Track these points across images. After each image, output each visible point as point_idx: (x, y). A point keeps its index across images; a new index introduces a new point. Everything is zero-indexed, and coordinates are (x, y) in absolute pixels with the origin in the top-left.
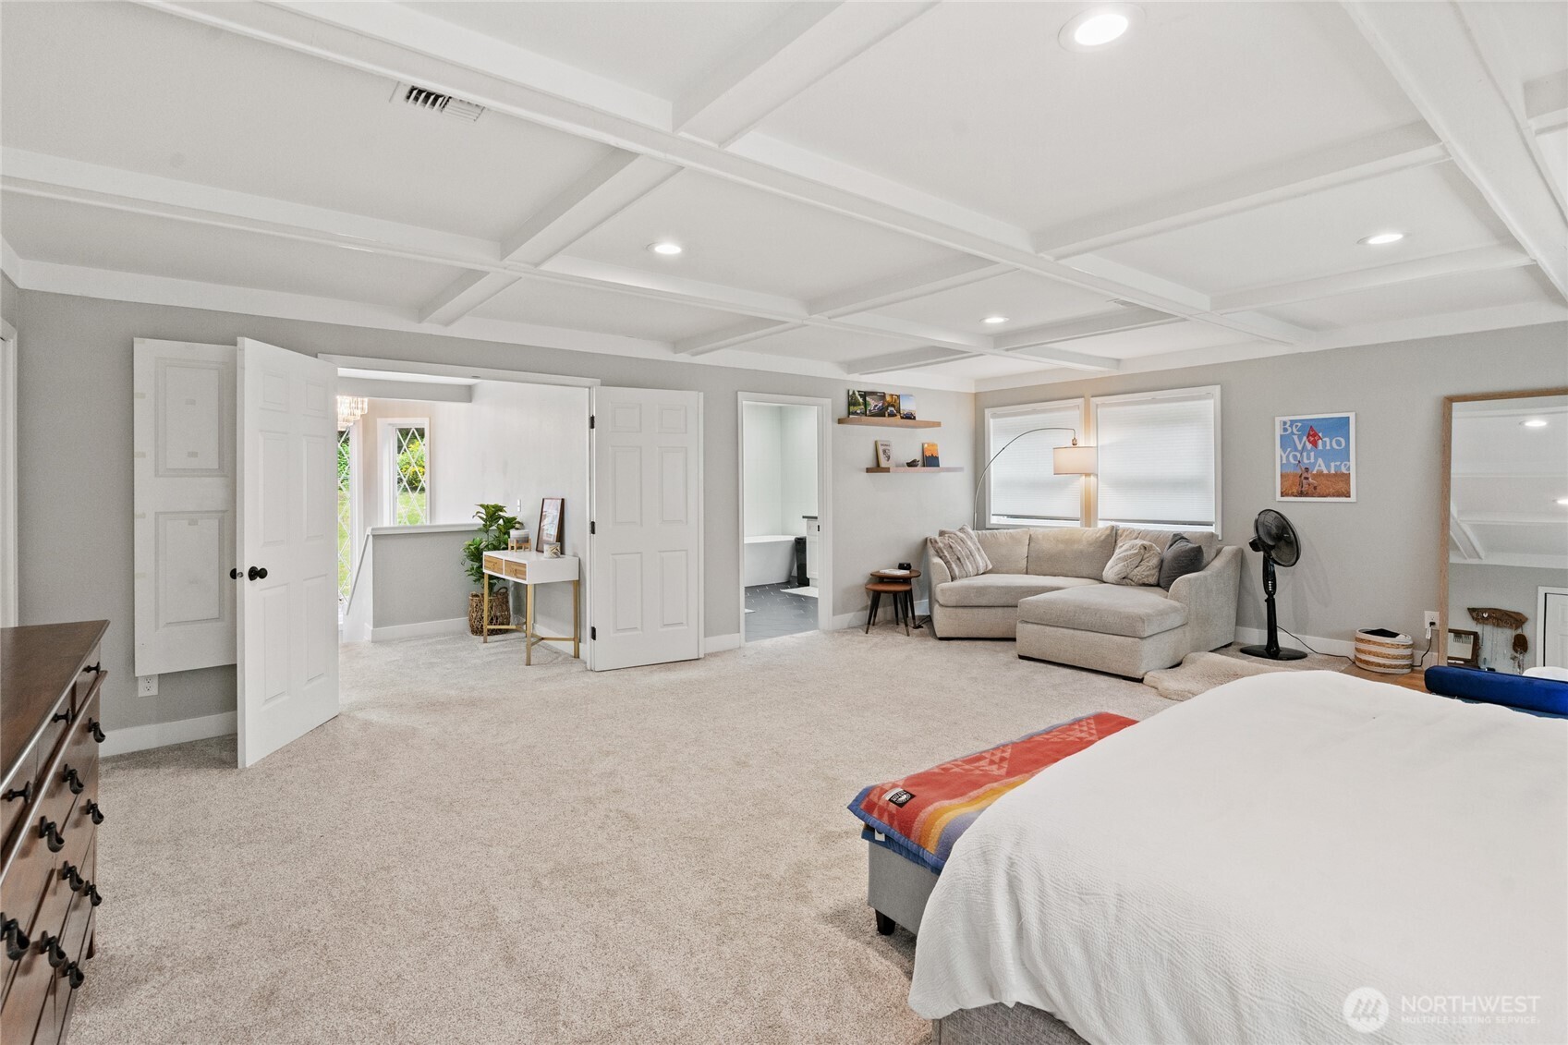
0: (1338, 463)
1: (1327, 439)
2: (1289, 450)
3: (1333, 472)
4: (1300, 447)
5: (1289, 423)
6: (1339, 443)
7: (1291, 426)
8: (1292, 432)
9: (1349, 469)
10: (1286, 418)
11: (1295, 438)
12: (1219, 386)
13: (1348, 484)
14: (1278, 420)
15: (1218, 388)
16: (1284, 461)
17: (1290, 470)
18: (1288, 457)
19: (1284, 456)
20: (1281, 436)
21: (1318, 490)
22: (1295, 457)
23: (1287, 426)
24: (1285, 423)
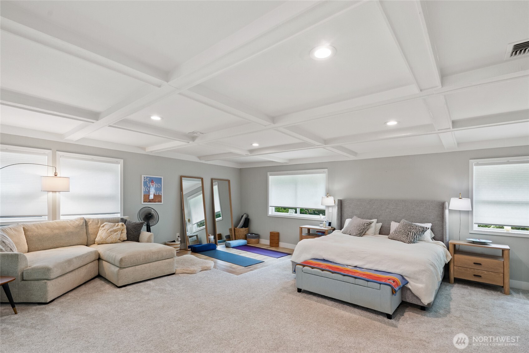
0: (159, 192)
1: (156, 184)
2: (146, 186)
3: (157, 195)
4: (149, 186)
5: (146, 177)
6: (159, 186)
7: (146, 179)
8: (147, 181)
9: (161, 194)
10: (145, 176)
11: (148, 182)
12: (123, 160)
13: (161, 198)
14: (143, 176)
15: (122, 160)
16: (144, 190)
17: (146, 194)
18: (145, 189)
19: (144, 189)
20: (144, 181)
21: (154, 200)
22: (147, 189)
23: (145, 178)
24: (145, 177)
